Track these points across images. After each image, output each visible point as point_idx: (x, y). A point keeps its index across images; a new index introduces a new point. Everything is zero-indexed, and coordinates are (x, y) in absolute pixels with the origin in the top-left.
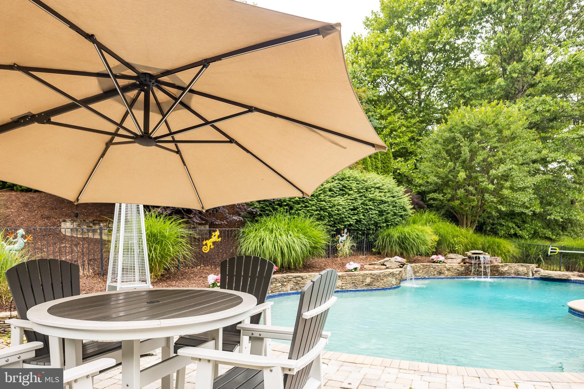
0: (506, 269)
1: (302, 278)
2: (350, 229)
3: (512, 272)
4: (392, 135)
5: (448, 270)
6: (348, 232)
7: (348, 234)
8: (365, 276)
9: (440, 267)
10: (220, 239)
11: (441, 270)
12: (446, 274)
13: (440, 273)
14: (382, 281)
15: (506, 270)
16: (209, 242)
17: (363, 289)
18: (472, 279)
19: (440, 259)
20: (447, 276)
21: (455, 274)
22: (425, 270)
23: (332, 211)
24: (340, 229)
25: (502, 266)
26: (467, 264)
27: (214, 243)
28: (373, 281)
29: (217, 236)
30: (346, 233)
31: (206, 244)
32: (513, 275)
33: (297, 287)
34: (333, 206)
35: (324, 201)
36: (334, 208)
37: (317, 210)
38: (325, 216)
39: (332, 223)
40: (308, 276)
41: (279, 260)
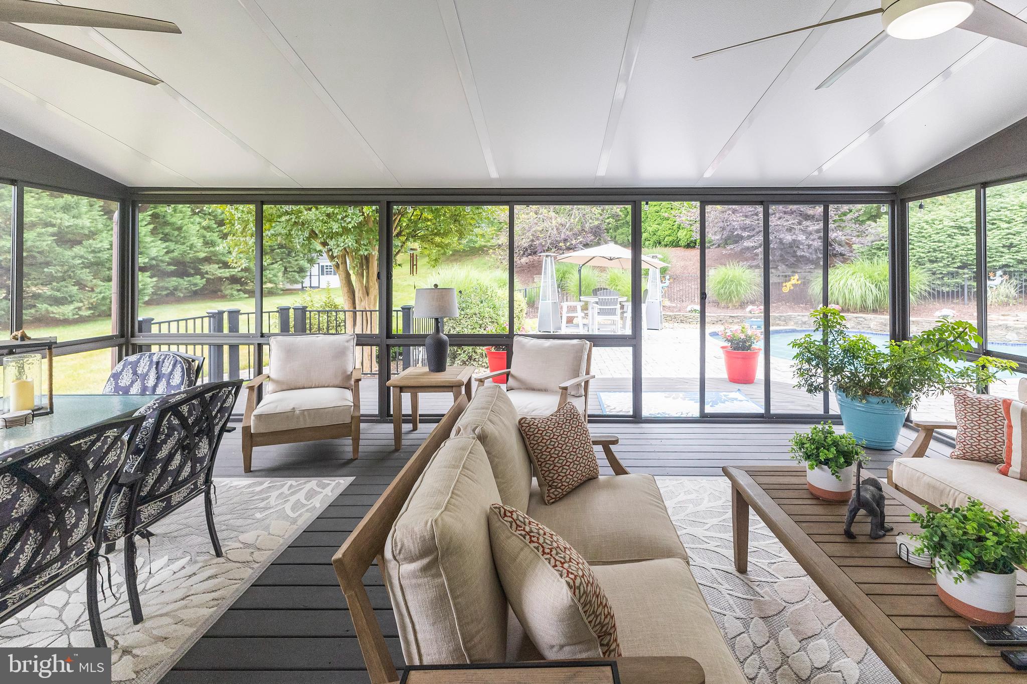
1: (864, 318)
2: (1008, 271)
6: (1005, 274)
10: (798, 282)
16: (789, 284)
27: (793, 285)
29: (795, 280)
30: (1001, 276)
31: (786, 286)
34: (957, 246)
35: (939, 241)
36: (959, 248)
37: (929, 252)
38: (942, 258)
39: (959, 264)
40: (872, 318)
41: (840, 302)
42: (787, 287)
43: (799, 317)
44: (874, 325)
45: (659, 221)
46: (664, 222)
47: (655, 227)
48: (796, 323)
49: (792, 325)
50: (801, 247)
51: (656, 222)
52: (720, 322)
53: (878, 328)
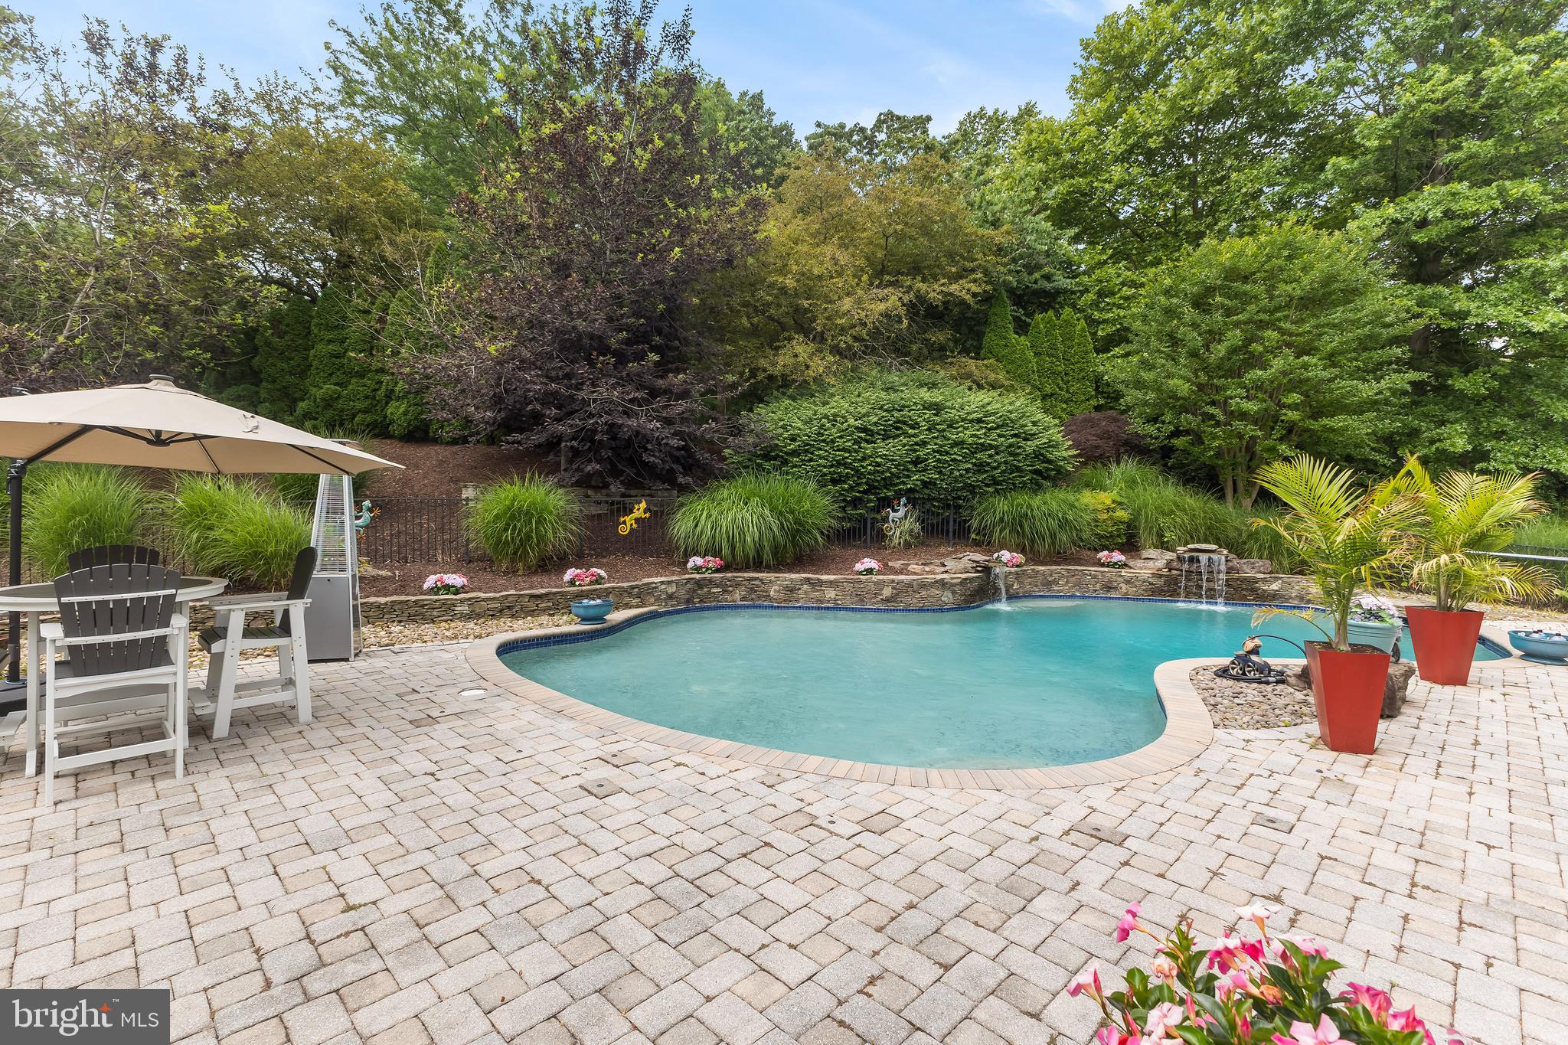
0: (1275, 586)
1: (761, 580)
2: (913, 498)
3: (1293, 595)
4: (1102, 305)
5: (1127, 582)
6: (909, 503)
7: (910, 506)
8: (880, 584)
9: (1109, 575)
10: (647, 515)
11: (1110, 582)
12: (1124, 590)
13: (1109, 588)
14: (918, 596)
15: (1276, 588)
16: (629, 520)
17: (876, 606)
18: (1180, 604)
19: (1114, 560)
20: (1126, 594)
21: (1145, 590)
22: (1072, 580)
23: (863, 467)
24: (887, 498)
25: (1264, 580)
26: (1174, 572)
27: (637, 520)
28: (897, 594)
29: (642, 510)
30: (905, 505)
31: (624, 522)
32: (1296, 603)
33: (753, 596)
34: (864, 459)
35: (844, 450)
36: (868, 462)
37: (832, 466)
38: (847, 476)
39: (865, 487)
40: (773, 579)
41: (726, 550)
42: (628, 524)
43: (663, 587)
44: (775, 591)
45: (339, 376)
46: (353, 380)
47: (329, 388)
48: (658, 599)
49: (652, 605)
50: (649, 446)
51: (333, 379)
52: (507, 611)
53: (781, 596)
